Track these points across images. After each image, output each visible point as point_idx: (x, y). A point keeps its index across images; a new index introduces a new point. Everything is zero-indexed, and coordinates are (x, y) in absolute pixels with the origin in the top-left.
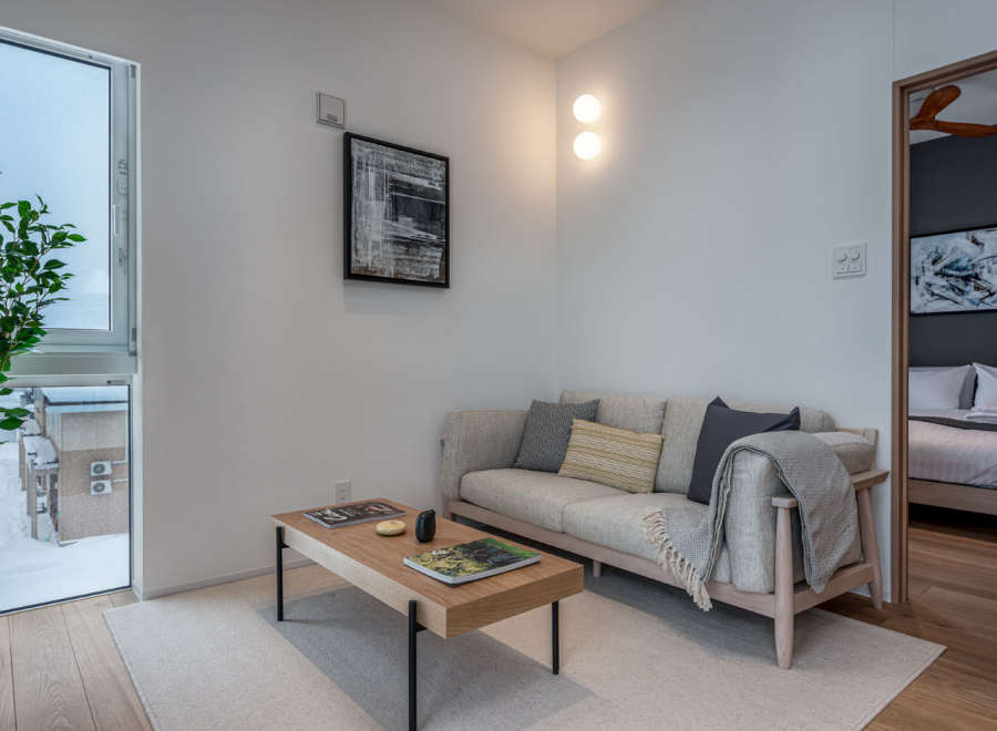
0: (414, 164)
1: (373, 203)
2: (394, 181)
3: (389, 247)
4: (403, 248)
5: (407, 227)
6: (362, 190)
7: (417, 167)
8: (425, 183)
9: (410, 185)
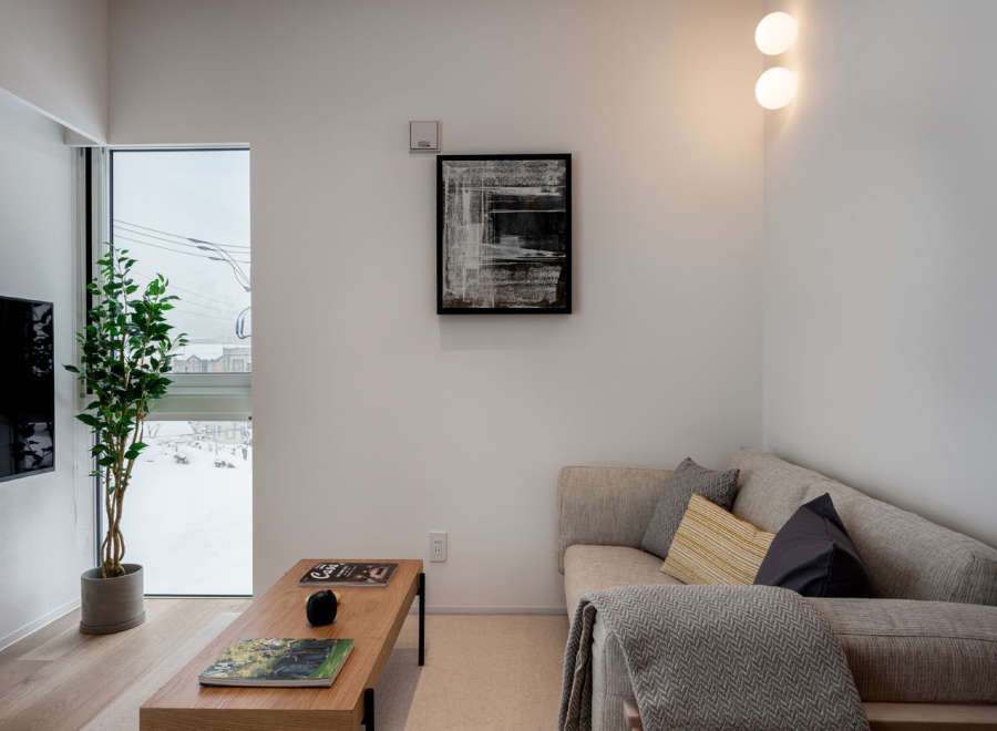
0: (522, 170)
1: (468, 227)
2: (495, 197)
3: (488, 274)
4: (506, 273)
5: (512, 248)
6: (455, 215)
7: (524, 174)
8: (537, 192)
9: (515, 198)
